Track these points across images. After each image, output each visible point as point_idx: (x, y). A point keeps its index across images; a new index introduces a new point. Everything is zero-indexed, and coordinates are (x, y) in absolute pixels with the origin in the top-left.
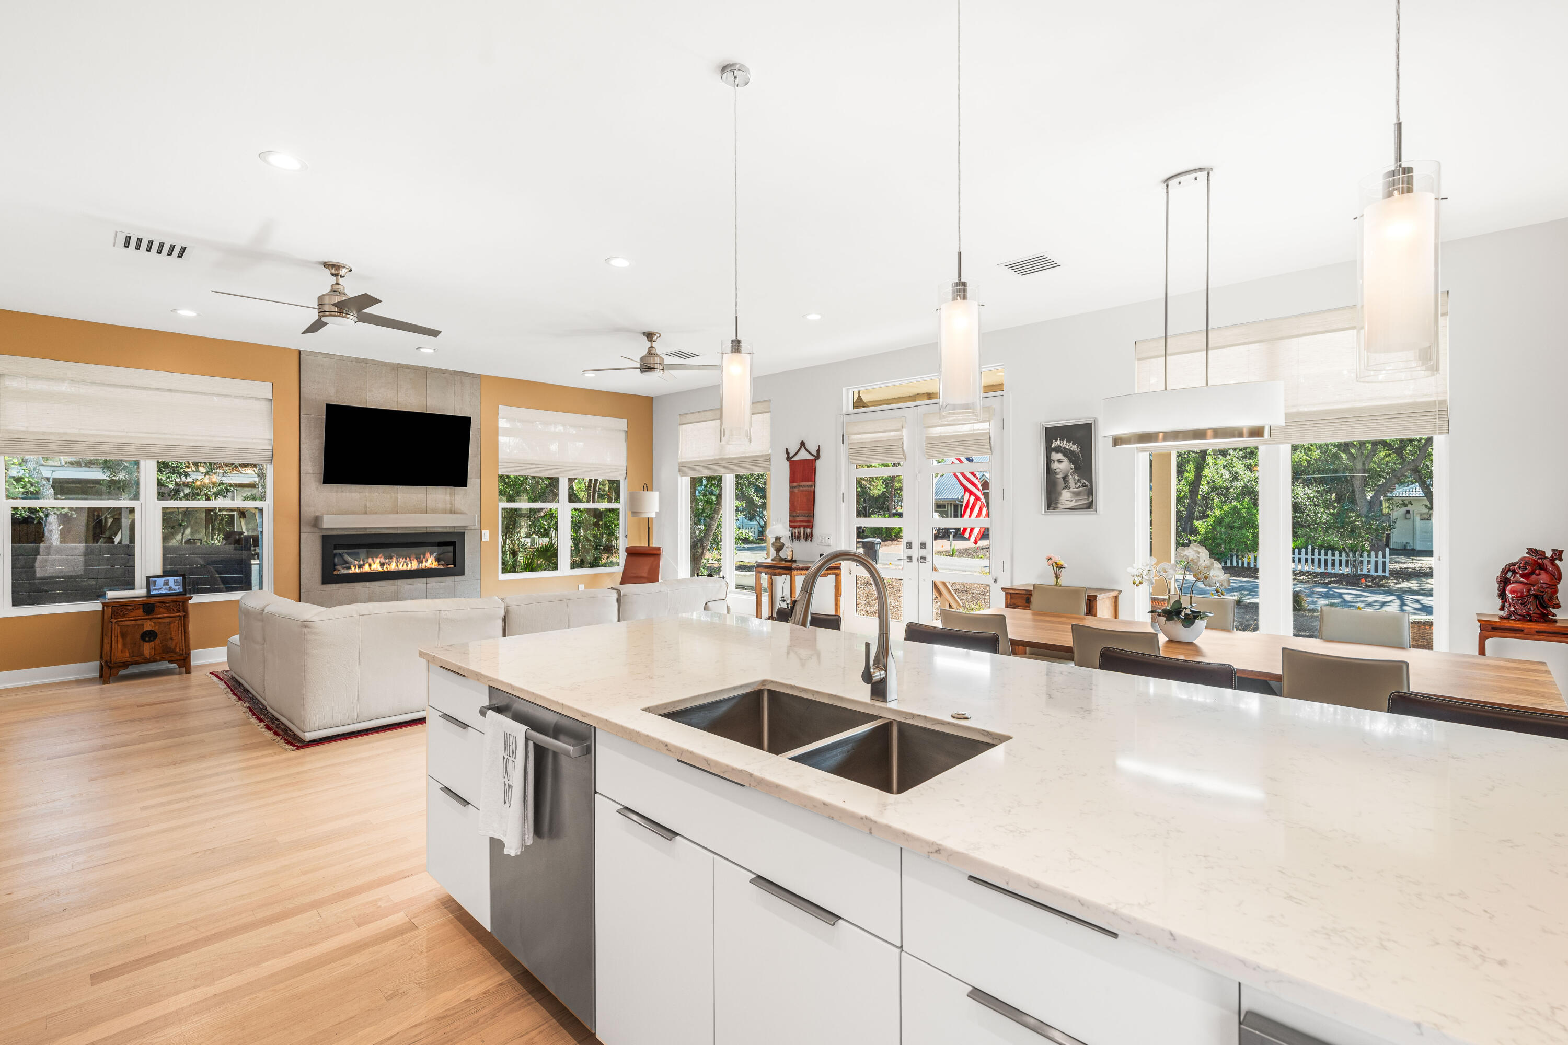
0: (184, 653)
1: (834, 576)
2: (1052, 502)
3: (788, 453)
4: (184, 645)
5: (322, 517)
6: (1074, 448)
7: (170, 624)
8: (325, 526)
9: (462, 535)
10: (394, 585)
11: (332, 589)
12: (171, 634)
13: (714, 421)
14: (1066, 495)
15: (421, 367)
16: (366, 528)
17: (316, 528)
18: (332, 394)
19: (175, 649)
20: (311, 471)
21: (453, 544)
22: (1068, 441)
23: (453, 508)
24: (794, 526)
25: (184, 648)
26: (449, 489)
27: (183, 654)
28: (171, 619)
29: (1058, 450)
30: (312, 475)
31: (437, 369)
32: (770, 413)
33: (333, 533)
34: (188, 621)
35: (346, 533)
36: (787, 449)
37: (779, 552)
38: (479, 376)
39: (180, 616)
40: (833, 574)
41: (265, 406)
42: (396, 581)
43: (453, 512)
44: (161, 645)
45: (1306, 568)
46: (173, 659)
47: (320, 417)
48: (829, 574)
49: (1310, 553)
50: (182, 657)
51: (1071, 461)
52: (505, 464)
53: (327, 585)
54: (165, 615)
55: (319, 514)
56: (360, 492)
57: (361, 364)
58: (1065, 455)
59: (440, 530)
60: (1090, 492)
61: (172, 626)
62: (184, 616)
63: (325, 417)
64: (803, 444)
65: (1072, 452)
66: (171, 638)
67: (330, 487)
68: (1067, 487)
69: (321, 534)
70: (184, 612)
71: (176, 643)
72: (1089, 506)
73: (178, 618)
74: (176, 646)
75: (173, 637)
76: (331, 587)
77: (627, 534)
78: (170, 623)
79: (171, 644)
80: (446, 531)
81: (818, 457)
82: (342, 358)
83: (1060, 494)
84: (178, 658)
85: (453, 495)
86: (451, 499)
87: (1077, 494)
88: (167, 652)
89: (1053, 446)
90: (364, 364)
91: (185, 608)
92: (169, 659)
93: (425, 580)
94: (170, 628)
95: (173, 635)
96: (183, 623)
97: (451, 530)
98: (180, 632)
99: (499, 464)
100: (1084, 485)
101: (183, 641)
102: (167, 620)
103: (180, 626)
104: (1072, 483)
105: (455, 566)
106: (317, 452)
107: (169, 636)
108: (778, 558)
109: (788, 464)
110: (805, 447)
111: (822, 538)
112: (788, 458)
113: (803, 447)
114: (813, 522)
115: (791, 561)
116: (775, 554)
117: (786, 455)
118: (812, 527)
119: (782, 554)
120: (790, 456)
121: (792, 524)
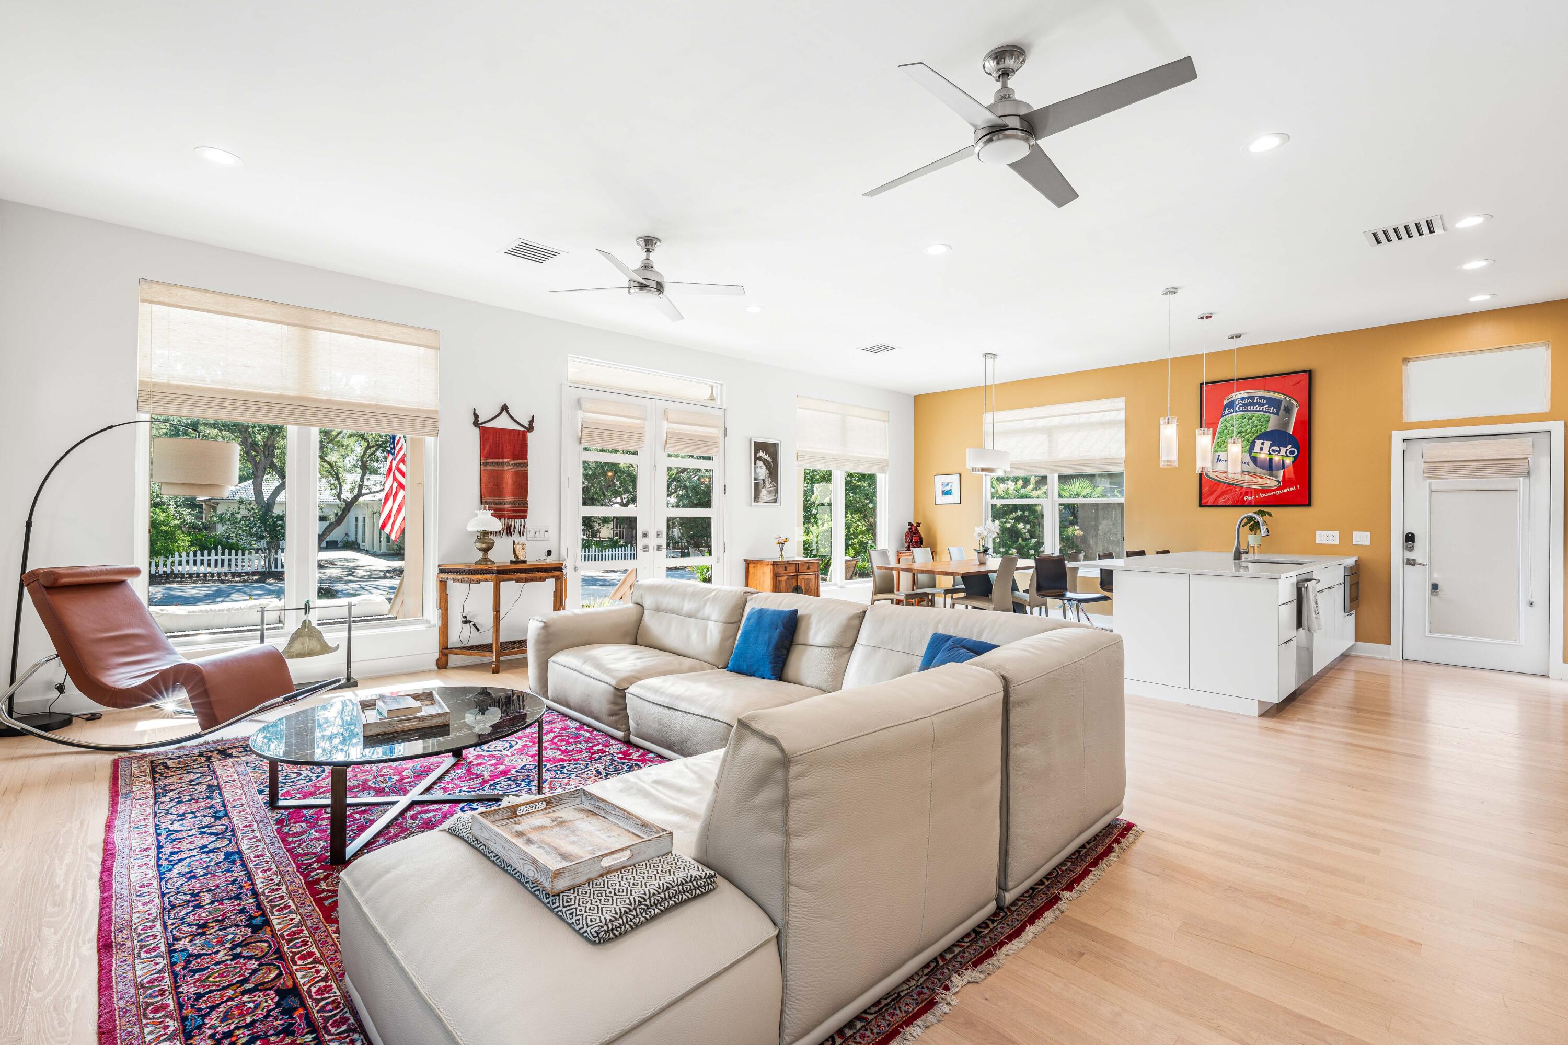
1: (553, 580)
2: (756, 498)
3: (476, 416)
6: (769, 459)
14: (764, 492)
22: (766, 454)
29: (760, 459)
36: (475, 410)
37: (487, 553)
40: (552, 577)
45: (202, 569)
48: (548, 578)
49: (220, 554)
51: (767, 468)
58: (764, 464)
60: (777, 492)
64: (505, 408)
65: (768, 462)
68: (764, 487)
72: (775, 501)
81: (530, 428)
83: (760, 491)
87: (770, 492)
89: (758, 455)
100: (773, 486)
104: (767, 485)
108: (485, 560)
109: (477, 431)
110: (508, 412)
111: (536, 532)
112: (476, 423)
113: (504, 412)
114: (526, 511)
115: (524, 562)
116: (480, 555)
117: (473, 419)
118: (525, 517)
119: (491, 555)
120: (481, 420)
121: (497, 513)
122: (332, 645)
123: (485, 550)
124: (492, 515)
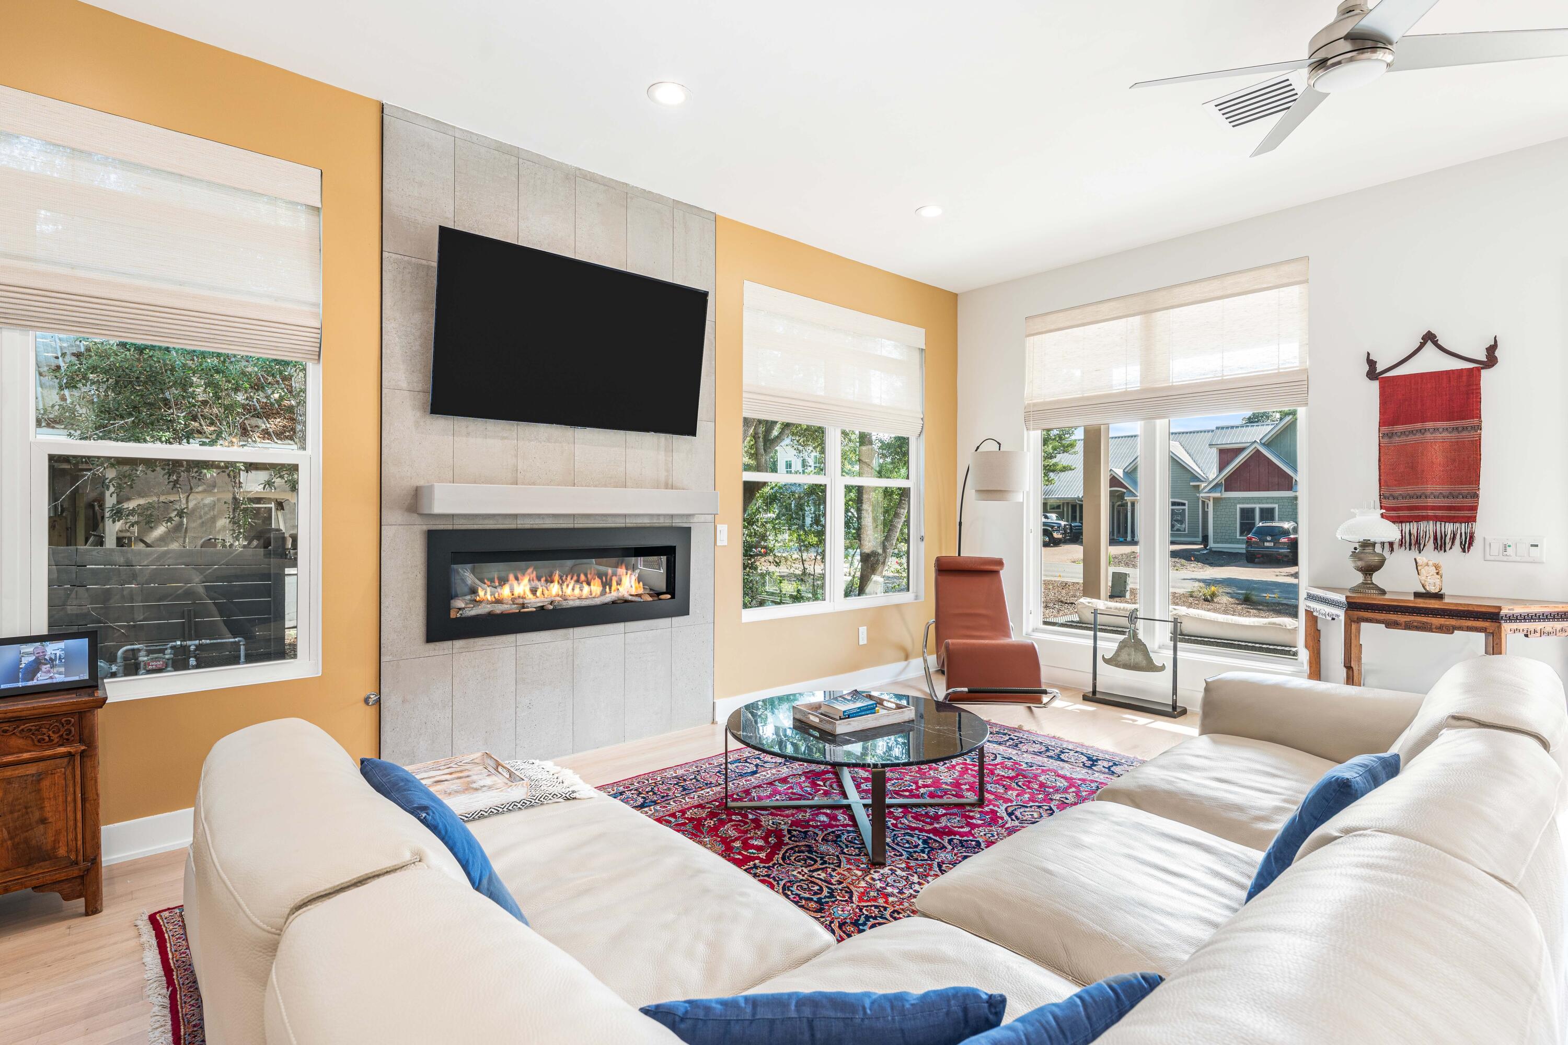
0: (81, 858)
3: (1371, 363)
4: (80, 837)
5: (431, 488)
7: (39, 781)
8: (438, 509)
9: (686, 532)
10: (568, 639)
11: (446, 652)
12: (42, 808)
13: (1124, 320)
15: (617, 181)
16: (515, 516)
17: (416, 515)
18: (451, 216)
19: (54, 848)
20: (404, 385)
21: (669, 552)
23: (670, 480)
24: (1399, 517)
25: (80, 843)
26: (662, 439)
27: (77, 863)
28: (42, 765)
30: (407, 393)
31: (645, 190)
32: (1305, 285)
33: (450, 527)
34: (95, 767)
35: (475, 527)
36: (1368, 354)
37: (1371, 575)
38: (713, 217)
39: (70, 755)
41: (303, 222)
42: (571, 630)
43: (670, 486)
44: (9, 842)
46: (48, 878)
47: (424, 262)
50: (74, 872)
52: (755, 396)
53: (437, 644)
54: (26, 756)
55: (421, 483)
56: (503, 438)
57: (508, 157)
59: (646, 522)
61: (45, 783)
62: (83, 751)
63: (435, 264)
64: (1430, 337)
66: (43, 821)
67: (443, 423)
69: (425, 528)
70: (81, 741)
71: (58, 832)
73: (66, 760)
74: (56, 841)
75: (49, 815)
76: (445, 646)
77: (923, 534)
78: (40, 777)
79: (42, 836)
80: (657, 525)
81: (1491, 360)
82: (471, 138)
84: (62, 876)
85: (670, 450)
86: (666, 460)
88: (29, 863)
90: (513, 157)
91: (86, 732)
92: (35, 883)
93: (620, 627)
94: (39, 791)
95: (48, 809)
96: (78, 772)
97: (667, 522)
98: (70, 799)
99: (745, 395)
101: (80, 825)
102: (32, 769)
103: (71, 784)
105: (673, 597)
106: (418, 343)
107: (37, 815)
108: (1368, 585)
109: (1374, 387)
110: (1436, 343)
111: (1505, 547)
112: (1372, 374)
113: (1429, 343)
114: (1474, 508)
115: (1439, 596)
116: (1359, 578)
117: (1367, 368)
118: (1473, 519)
119: (1378, 578)
120: (1379, 368)
121: (1393, 514)
122: (1157, 662)
123: (1369, 571)
124: (1382, 516)
